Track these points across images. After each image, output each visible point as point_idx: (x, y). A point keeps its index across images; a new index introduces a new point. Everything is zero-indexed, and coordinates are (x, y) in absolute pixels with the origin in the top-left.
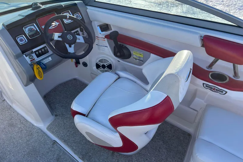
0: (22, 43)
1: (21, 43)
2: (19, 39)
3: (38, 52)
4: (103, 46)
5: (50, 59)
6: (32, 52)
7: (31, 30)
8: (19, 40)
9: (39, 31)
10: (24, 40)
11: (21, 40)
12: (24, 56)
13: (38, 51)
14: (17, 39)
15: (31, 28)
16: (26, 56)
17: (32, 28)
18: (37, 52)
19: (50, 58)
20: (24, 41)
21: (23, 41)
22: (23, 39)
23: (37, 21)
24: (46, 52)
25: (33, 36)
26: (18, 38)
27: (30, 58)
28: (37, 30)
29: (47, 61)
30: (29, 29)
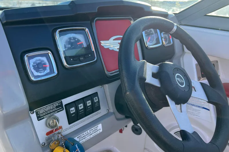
0: (39, 76)
1: (36, 74)
2: (32, 61)
3: (77, 108)
4: (197, 106)
5: (98, 128)
6: (60, 107)
7: (73, 44)
8: (32, 64)
9: (93, 49)
10: (48, 68)
11: (39, 67)
12: (34, 116)
13: (75, 103)
14: (26, 58)
15: (74, 38)
16: (39, 118)
17: (79, 41)
18: (73, 109)
19: (100, 126)
20: (48, 70)
21: (45, 69)
22: (45, 64)
23: (94, 24)
24: (95, 108)
25: (75, 59)
26: (30, 58)
27: (48, 125)
28: (89, 46)
29: (92, 136)
30: (70, 39)
